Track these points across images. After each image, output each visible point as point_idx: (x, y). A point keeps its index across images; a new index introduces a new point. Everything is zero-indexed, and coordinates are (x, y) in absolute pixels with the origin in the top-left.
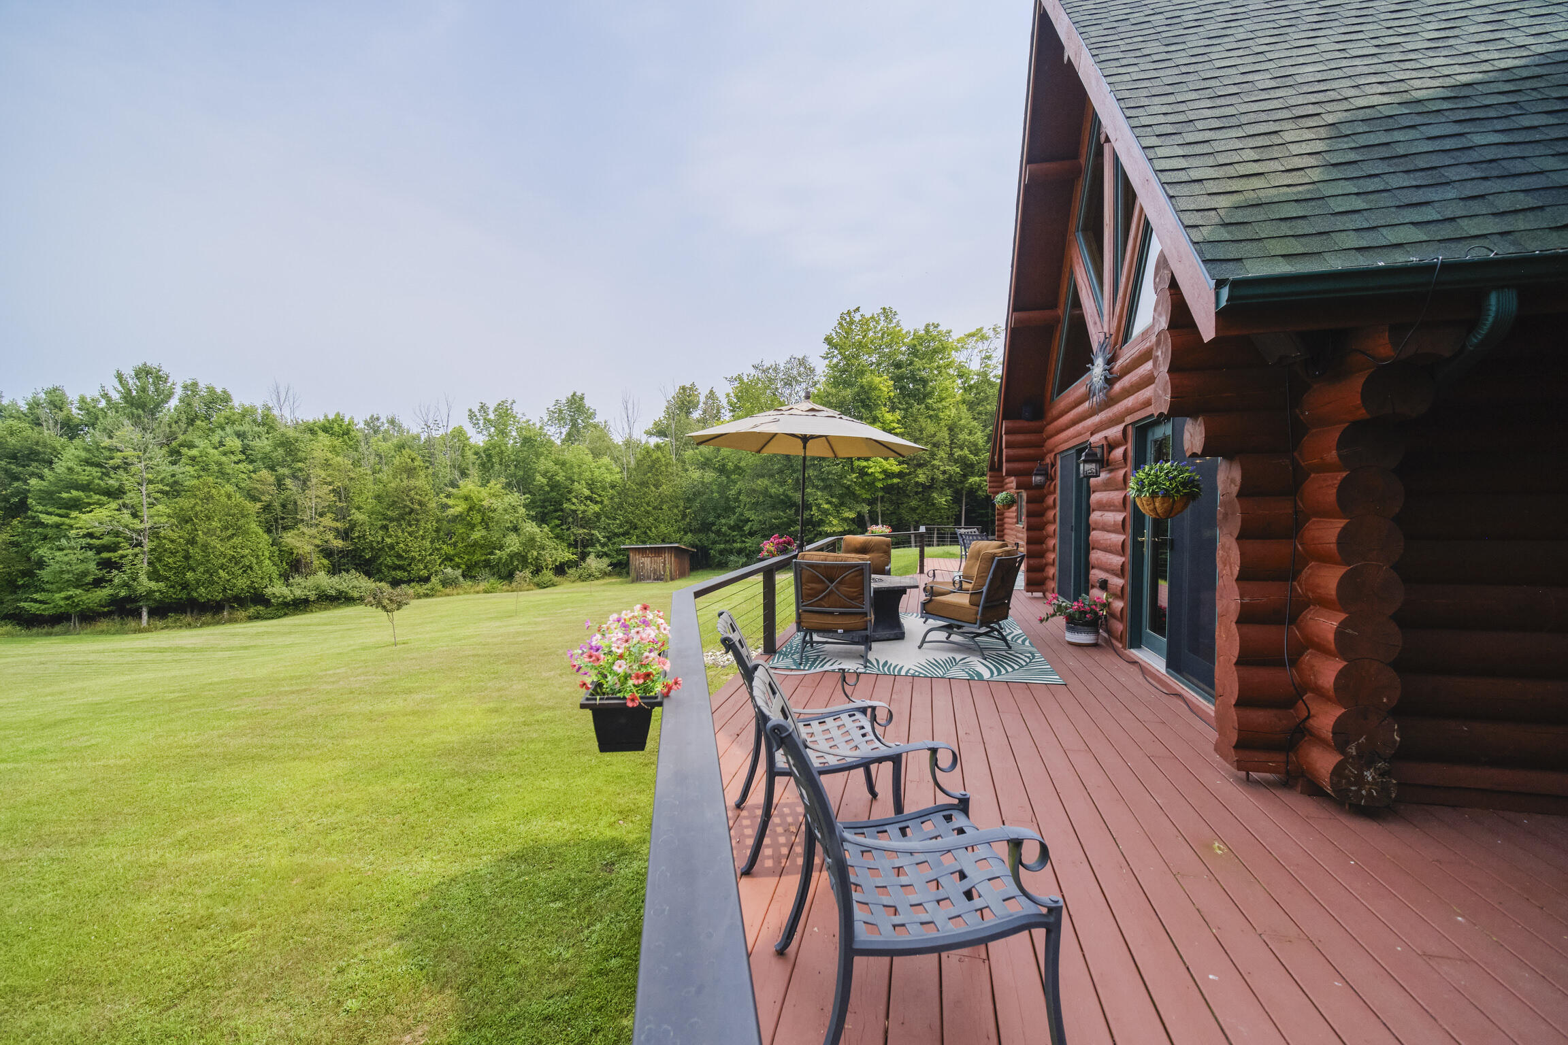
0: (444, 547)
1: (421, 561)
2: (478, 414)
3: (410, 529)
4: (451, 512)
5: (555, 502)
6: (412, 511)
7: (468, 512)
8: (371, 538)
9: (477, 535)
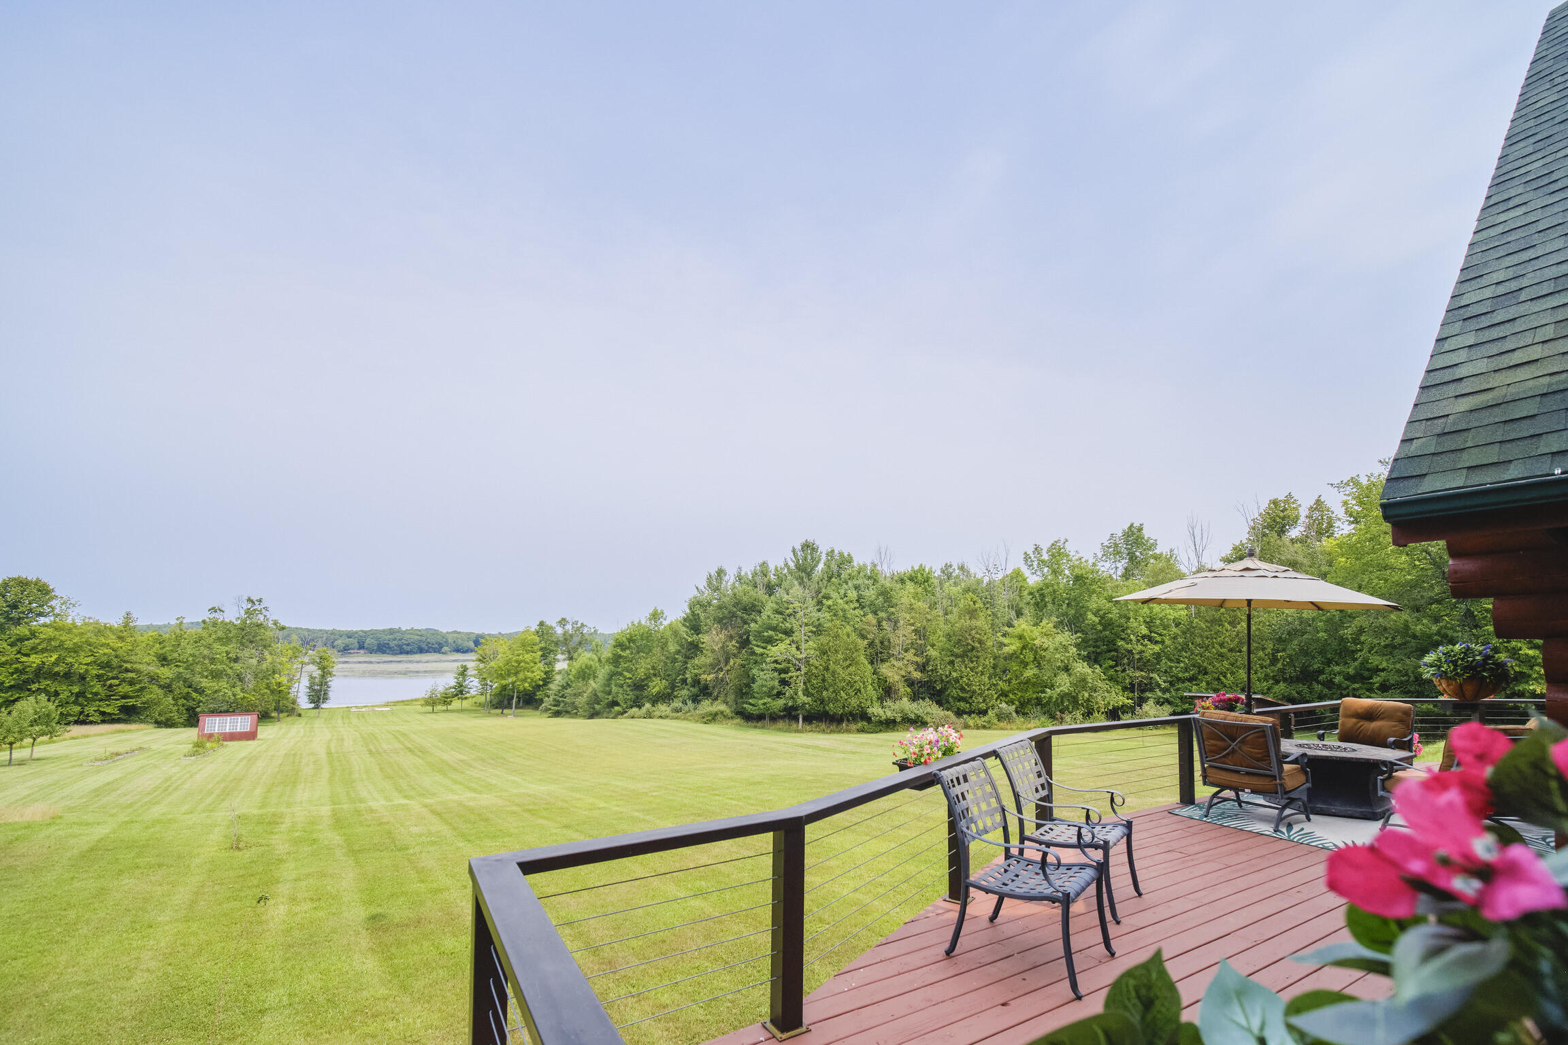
0: (1000, 683)
1: (980, 694)
2: (1032, 556)
3: (972, 665)
4: (1006, 650)
5: (1108, 641)
6: (973, 648)
7: (1022, 650)
8: (941, 672)
9: (1029, 673)
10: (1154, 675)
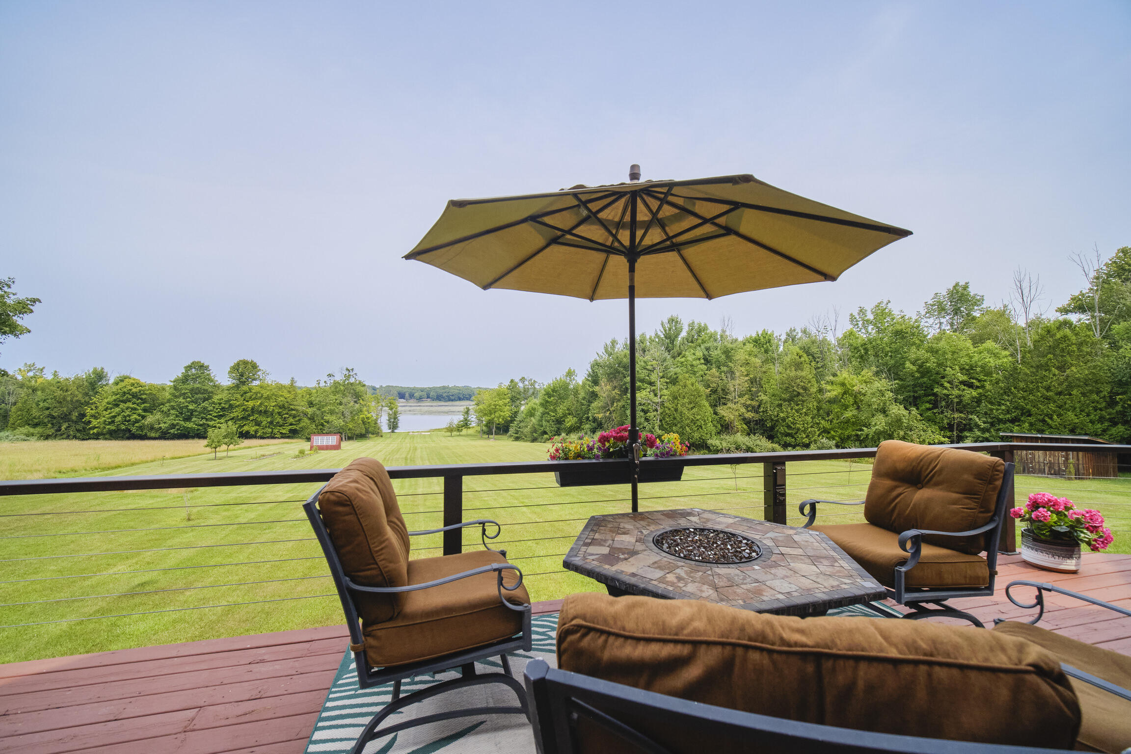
0: (822, 422)
1: (804, 431)
2: (857, 317)
3: (797, 408)
4: (828, 395)
5: (926, 387)
6: (799, 394)
7: (843, 396)
8: (770, 412)
9: (848, 414)
10: (974, 417)
